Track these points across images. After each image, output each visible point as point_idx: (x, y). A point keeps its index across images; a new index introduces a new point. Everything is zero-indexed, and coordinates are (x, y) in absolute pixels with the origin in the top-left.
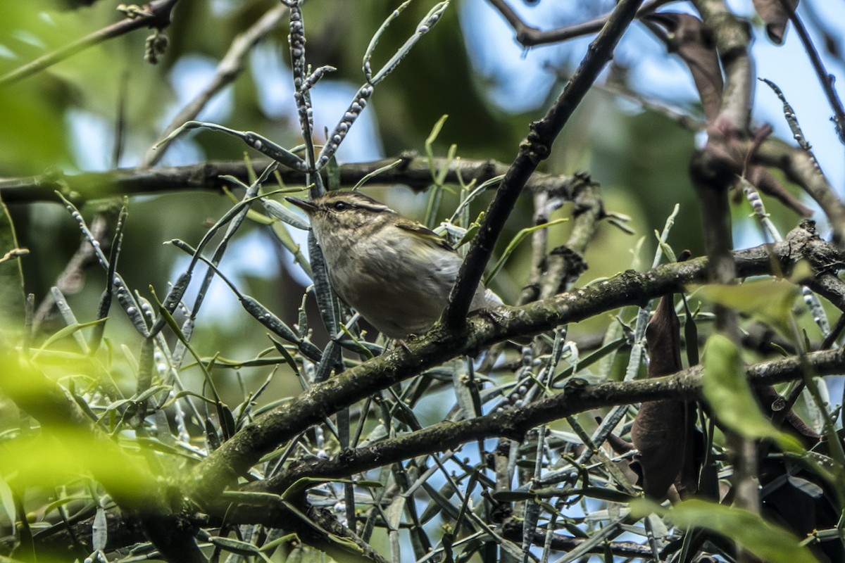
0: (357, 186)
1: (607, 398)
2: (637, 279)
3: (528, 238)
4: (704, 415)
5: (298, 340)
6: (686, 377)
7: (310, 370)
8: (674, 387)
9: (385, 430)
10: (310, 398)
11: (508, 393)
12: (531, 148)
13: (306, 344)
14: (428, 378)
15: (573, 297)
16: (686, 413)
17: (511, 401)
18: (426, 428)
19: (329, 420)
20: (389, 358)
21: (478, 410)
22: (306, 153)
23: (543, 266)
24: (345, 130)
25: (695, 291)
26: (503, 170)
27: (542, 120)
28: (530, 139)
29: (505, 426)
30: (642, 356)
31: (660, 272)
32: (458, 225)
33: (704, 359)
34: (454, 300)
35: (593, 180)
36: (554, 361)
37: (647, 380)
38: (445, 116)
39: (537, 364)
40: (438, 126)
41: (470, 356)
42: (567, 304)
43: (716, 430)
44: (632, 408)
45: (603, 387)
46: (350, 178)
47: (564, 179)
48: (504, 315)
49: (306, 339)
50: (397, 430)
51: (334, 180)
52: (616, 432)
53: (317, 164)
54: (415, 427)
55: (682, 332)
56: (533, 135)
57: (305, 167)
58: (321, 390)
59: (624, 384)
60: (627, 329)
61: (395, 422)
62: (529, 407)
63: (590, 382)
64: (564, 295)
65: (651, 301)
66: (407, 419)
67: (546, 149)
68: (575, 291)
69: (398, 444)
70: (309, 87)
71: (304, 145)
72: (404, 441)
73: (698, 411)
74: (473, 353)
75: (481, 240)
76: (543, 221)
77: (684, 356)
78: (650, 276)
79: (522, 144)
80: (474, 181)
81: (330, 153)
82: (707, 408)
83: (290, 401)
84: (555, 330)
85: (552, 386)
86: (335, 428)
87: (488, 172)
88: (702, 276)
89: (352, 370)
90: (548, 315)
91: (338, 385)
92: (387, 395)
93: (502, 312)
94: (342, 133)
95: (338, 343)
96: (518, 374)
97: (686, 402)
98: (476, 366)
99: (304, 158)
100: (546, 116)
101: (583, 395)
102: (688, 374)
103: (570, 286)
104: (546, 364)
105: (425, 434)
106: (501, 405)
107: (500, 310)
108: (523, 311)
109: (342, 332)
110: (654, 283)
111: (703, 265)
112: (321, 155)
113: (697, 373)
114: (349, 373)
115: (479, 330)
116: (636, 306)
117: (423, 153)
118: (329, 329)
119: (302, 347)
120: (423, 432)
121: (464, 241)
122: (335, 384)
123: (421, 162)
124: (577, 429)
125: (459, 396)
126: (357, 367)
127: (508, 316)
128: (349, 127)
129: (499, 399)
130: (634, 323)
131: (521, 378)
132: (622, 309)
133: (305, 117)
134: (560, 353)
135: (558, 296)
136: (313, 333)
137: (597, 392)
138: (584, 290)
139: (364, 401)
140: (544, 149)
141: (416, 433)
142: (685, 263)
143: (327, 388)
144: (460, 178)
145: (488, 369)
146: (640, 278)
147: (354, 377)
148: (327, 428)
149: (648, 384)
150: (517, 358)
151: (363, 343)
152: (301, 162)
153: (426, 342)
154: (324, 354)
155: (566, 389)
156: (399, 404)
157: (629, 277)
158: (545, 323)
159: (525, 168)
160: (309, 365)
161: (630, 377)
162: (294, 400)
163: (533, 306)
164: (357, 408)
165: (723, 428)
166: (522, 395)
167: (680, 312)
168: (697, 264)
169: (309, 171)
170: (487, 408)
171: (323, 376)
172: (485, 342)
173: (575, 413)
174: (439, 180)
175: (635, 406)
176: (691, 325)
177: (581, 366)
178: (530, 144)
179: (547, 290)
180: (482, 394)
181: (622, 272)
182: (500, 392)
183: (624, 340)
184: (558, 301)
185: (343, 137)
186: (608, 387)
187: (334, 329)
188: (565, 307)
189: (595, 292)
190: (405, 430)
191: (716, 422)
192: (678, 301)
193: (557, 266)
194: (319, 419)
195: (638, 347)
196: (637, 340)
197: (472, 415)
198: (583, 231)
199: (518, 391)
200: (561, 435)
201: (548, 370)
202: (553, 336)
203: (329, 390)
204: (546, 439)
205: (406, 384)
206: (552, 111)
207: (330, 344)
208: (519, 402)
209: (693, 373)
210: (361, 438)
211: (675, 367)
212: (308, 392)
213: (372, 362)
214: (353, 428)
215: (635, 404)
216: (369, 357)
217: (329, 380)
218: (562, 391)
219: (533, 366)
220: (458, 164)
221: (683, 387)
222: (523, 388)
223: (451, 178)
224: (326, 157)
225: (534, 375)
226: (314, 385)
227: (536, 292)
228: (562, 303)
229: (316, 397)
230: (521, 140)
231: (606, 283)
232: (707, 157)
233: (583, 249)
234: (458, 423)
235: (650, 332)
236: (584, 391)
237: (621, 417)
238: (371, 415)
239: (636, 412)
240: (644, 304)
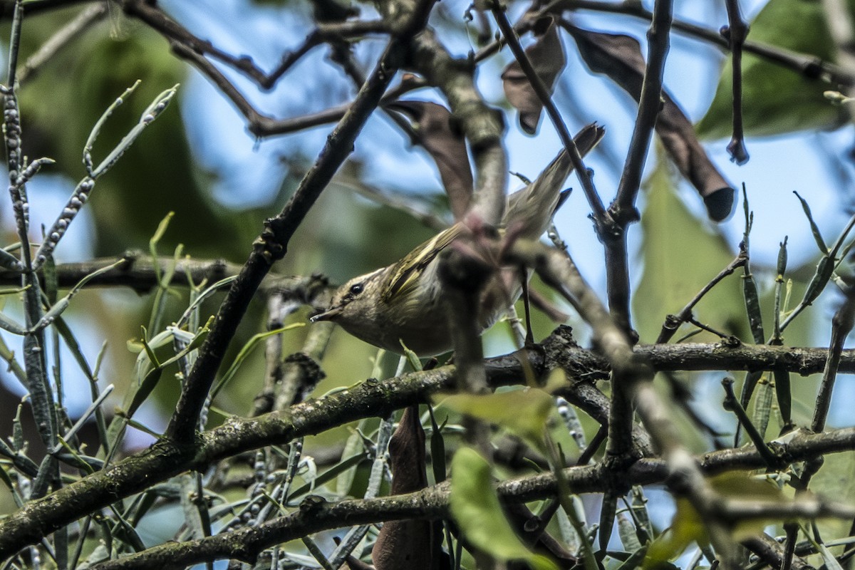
0: (77, 288)
1: (345, 517)
2: (379, 389)
3: (260, 344)
4: (451, 535)
5: (13, 453)
6: (432, 494)
7: (26, 486)
8: (418, 506)
9: (106, 551)
10: (26, 516)
11: (239, 512)
12: (266, 247)
13: (21, 458)
14: (152, 495)
15: (310, 408)
16: (432, 534)
17: (243, 521)
18: (150, 550)
19: (46, 540)
20: (111, 473)
21: (207, 531)
22: (22, 251)
23: (278, 375)
24: (65, 227)
25: (443, 401)
26: (234, 271)
27: (278, 217)
28: (264, 237)
29: (236, 546)
30: (384, 472)
31: (406, 380)
32: (187, 329)
33: (450, 476)
34: (180, 411)
35: (332, 281)
36: (289, 477)
37: (389, 498)
38: (171, 214)
39: (271, 480)
40: (164, 225)
41: (199, 471)
42: (305, 416)
43: (464, 551)
44: (373, 528)
45: (342, 505)
46: (69, 279)
47: (300, 280)
48: (236, 427)
49: (22, 453)
50: (119, 551)
51: (51, 282)
52: (356, 554)
53: (34, 264)
54: (139, 547)
55: (428, 446)
56: (268, 233)
57: (19, 267)
58: (37, 508)
59: (364, 503)
60: (367, 443)
61: (117, 543)
62: (262, 526)
63: (327, 500)
64: (300, 405)
65: (395, 413)
66: (130, 539)
67: (281, 247)
68: (312, 401)
69: (119, 566)
70: (25, 180)
71: (19, 243)
72: (127, 563)
73: (444, 530)
74: (202, 468)
75: (210, 347)
76: (277, 326)
77: (430, 472)
78: (394, 385)
79: (256, 242)
80: (205, 282)
81: (48, 251)
82: (455, 528)
83: (4, 519)
84: (291, 444)
85: (286, 505)
86: (52, 548)
87: (218, 273)
88: (450, 386)
89: (71, 486)
90: (284, 427)
91: (56, 503)
92: (108, 513)
93: (234, 424)
94: (60, 230)
95: (56, 457)
96: (250, 491)
97: (431, 522)
98: (205, 482)
99: (19, 257)
100: (282, 213)
101: (321, 514)
102: (435, 491)
103: (306, 396)
104: (280, 480)
105: (150, 556)
106: (233, 525)
107: (231, 422)
108: (256, 423)
109: (60, 445)
110: (397, 394)
111: (451, 374)
112: (36, 254)
113: (443, 490)
114: (68, 490)
115: (208, 443)
116: (377, 417)
117: (147, 251)
118: (46, 442)
119: (16, 461)
120: (148, 554)
121: (192, 348)
122: (53, 501)
123: (146, 261)
124: (315, 551)
125: (187, 514)
126: (76, 483)
127: (240, 429)
128: (68, 223)
129: (230, 519)
130: (375, 437)
131: (254, 496)
132: (362, 422)
133: (21, 213)
134: (295, 470)
135: (294, 406)
136: (29, 446)
137: (335, 510)
138: (321, 401)
139: (84, 519)
140: (279, 248)
141: (140, 554)
142: (431, 371)
143: (43, 505)
144: (190, 278)
145: (219, 487)
146: (383, 387)
147: (73, 493)
148: (44, 549)
149: (390, 501)
150: (249, 474)
151: (82, 457)
152: (17, 262)
153: (152, 456)
154: (40, 470)
155: (302, 507)
156: (122, 523)
157: (370, 387)
158: (279, 436)
159: (259, 268)
160: (24, 481)
161: (370, 495)
162: (8, 518)
163: (266, 417)
164: (76, 527)
165: (472, 549)
166: (254, 514)
167: (426, 423)
168: (445, 373)
169: (24, 272)
170: (216, 529)
171: (39, 492)
172: (214, 456)
173: (311, 533)
174: (165, 282)
175: (375, 526)
176: (437, 438)
177: (319, 482)
178: (264, 243)
179: (282, 400)
180: (212, 512)
181: (363, 381)
182: (230, 511)
183: (364, 454)
184: (294, 412)
185: (61, 235)
186: (347, 505)
187: (52, 442)
188: (302, 419)
189: (334, 403)
190: (128, 551)
191: (465, 543)
192: (424, 412)
193: (292, 374)
194: (36, 540)
195: (380, 462)
196: (379, 454)
197: (200, 534)
198: (320, 336)
199: (250, 510)
200: (297, 558)
201: (282, 487)
202: (288, 452)
203: (46, 508)
204: (280, 562)
205: (128, 502)
206: (288, 208)
207: (47, 458)
208: (251, 521)
209: (439, 491)
210: (80, 559)
211: (421, 483)
212: (24, 509)
213: (92, 478)
214: (72, 550)
215: (377, 524)
216: (90, 472)
217: (47, 497)
218: (298, 510)
219: (267, 482)
220: (186, 263)
221: (428, 505)
222: (256, 507)
223: (179, 279)
224: (43, 256)
225: (267, 493)
226: (31, 502)
227: (270, 403)
228: (299, 414)
229: (32, 515)
230: (256, 238)
231: (346, 392)
232: (456, 257)
233: (321, 356)
234: (185, 544)
235: (394, 447)
236: (322, 509)
237: (361, 537)
238: (90, 534)
239: (379, 532)
240: (386, 417)
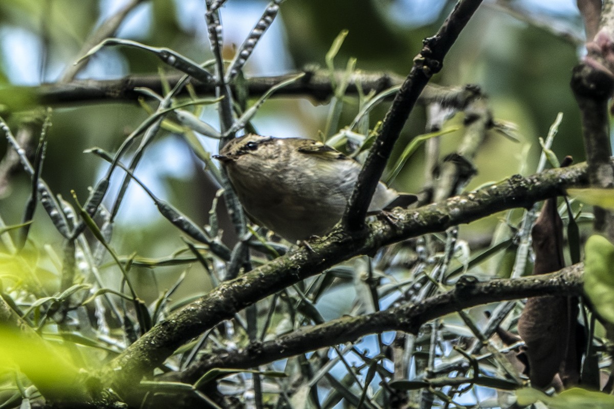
0: (264, 99)
1: (496, 293)
2: (523, 184)
3: (422, 146)
4: (586, 309)
5: (209, 240)
6: (569, 274)
7: (221, 269)
8: (558, 284)
9: (290, 325)
10: (220, 295)
11: (405, 289)
12: (424, 63)
13: (217, 245)
14: (330, 276)
15: (464, 201)
16: (569, 307)
17: (407, 297)
18: (328, 322)
19: (238, 315)
20: (293, 258)
21: (377, 306)
22: (216, 67)
23: (437, 172)
24: (252, 46)
25: (576, 194)
26: (399, 82)
27: (435, 36)
28: (424, 54)
29: (401, 320)
30: (529, 255)
31: (545, 177)
32: (358, 132)
33: (585, 258)
34: (352, 203)
35: (484, 91)
36: (446, 260)
37: (532, 277)
38: (344, 34)
39: (431, 263)
40: (338, 42)
41: (369, 256)
42: (459, 207)
43: (597, 322)
44: (518, 302)
45: (492, 284)
46: (257, 90)
47: (455, 90)
48: (401, 217)
49: (217, 240)
50: (301, 324)
51: (242, 92)
52: (505, 325)
53: (227, 78)
54: (318, 321)
55: (565, 232)
56: (427, 50)
57: (214, 81)
58: (231, 288)
59: (511, 281)
60: (514, 230)
61: (299, 317)
62: (423, 302)
63: (480, 279)
64: (455, 198)
65: (537, 204)
66: (310, 313)
67: (438, 63)
68: (466, 195)
69: (301, 337)
70: (218, 6)
71: (214, 60)
72: (307, 335)
73: (580, 305)
74: (371, 252)
75: (378, 148)
76: (436, 129)
77: (567, 254)
78: (535, 181)
79: (416, 58)
80: (373, 93)
81: (239, 67)
82: (588, 302)
83: (201, 297)
84: (448, 231)
85: (444, 282)
86: (244, 323)
87: (385, 84)
88: (583, 181)
89: (259, 268)
90: (441, 217)
91: (246, 283)
92: (292, 292)
93: (398, 214)
94: (250, 49)
95: (247, 244)
96: (414, 271)
97: (569, 297)
98: (375, 264)
99: (213, 71)
100: (438, 33)
101: (474, 292)
102: (570, 272)
103: (462, 190)
104: (439, 262)
105: (328, 329)
106: (399, 300)
107: (396, 213)
108: (417, 214)
109: (249, 234)
110: (539, 187)
111: (584, 171)
112: (229, 70)
113: (579, 270)
114: (257, 272)
115: (376, 231)
116: (522, 209)
117: (324, 66)
118: (238, 230)
119: (212, 247)
120: (325, 326)
121: (363, 149)
122: (244, 282)
123: (322, 75)
124: (469, 323)
125: (359, 292)
126: (263, 266)
127: (404, 219)
128: (256, 43)
129: (397, 295)
130: (520, 225)
131: (416, 276)
132: (509, 212)
133: (215, 34)
134: (452, 253)
135: (450, 199)
136: (224, 234)
137: (486, 288)
138: (474, 194)
139: (271, 297)
140: (436, 63)
141: (319, 327)
142: (566, 168)
143: (236, 285)
144: (360, 89)
145: (385, 267)
146: (526, 182)
147: (261, 275)
148: (237, 324)
149: (534, 280)
150: (413, 257)
151: (270, 244)
152: (212, 76)
153: (328, 243)
154: (233, 255)
155: (458, 285)
156: (304, 301)
157: (515, 182)
158: (437, 224)
159: (419, 81)
160: (219, 263)
161: (517, 274)
162: (205, 297)
163: (426, 209)
164: (265, 303)
165: (604, 321)
166: (417, 291)
167: (564, 214)
168: (579, 169)
169: (218, 85)
170: (384, 304)
171: (232, 274)
172: (382, 242)
173: (466, 307)
174: (340, 91)
175: (522, 301)
176: (573, 225)
177: (472, 264)
178: (423, 59)
179: (440, 193)
180: (381, 290)
181: (509, 177)
182: (397, 288)
183: (511, 240)
184: (450, 204)
185: (250, 53)
186: (496, 284)
187: (243, 231)
188: (457, 210)
189: (484, 196)
190: (309, 324)
191: (596, 316)
192: (561, 203)
193: (449, 170)
194: (230, 315)
195: (525, 246)
196: (524, 240)
197: (371, 310)
198: (473, 139)
199: (413, 288)
200: (454, 329)
201: (441, 268)
202: (446, 236)
203: (238, 287)
204: (439, 332)
205: (309, 282)
206: (444, 28)
207: (238, 245)
208: (414, 298)
209: (575, 270)
210: (269, 329)
211: (559, 265)
212: (218, 290)
213: (278, 262)
214: (261, 322)
215: (522, 300)
216: (275, 257)
217: (237, 279)
218: (454, 288)
219: (428, 264)
220: (357, 76)
221: (566, 283)
222: (418, 285)
223: (351, 90)
224: (234, 72)
225: (428, 274)
226: (225, 283)
227: (430, 195)
228: (454, 206)
229: (226, 294)
230: (416, 55)
231: (494, 187)
232: (588, 70)
233: (473, 155)
234: (359, 317)
235: (536, 232)
236: (474, 287)
237: (509, 312)
238: (275, 309)
239: (523, 306)
240: (529, 207)
